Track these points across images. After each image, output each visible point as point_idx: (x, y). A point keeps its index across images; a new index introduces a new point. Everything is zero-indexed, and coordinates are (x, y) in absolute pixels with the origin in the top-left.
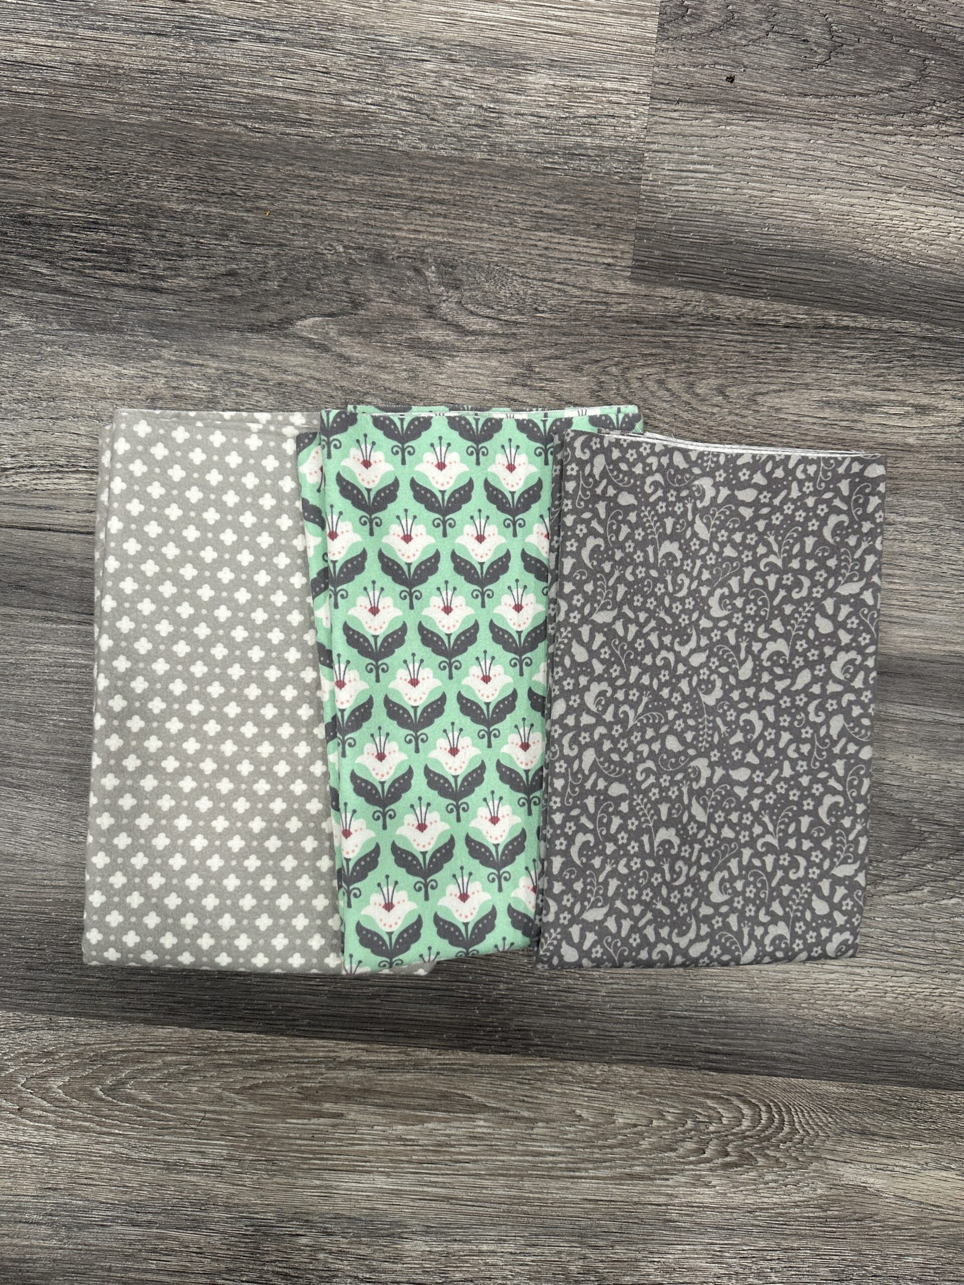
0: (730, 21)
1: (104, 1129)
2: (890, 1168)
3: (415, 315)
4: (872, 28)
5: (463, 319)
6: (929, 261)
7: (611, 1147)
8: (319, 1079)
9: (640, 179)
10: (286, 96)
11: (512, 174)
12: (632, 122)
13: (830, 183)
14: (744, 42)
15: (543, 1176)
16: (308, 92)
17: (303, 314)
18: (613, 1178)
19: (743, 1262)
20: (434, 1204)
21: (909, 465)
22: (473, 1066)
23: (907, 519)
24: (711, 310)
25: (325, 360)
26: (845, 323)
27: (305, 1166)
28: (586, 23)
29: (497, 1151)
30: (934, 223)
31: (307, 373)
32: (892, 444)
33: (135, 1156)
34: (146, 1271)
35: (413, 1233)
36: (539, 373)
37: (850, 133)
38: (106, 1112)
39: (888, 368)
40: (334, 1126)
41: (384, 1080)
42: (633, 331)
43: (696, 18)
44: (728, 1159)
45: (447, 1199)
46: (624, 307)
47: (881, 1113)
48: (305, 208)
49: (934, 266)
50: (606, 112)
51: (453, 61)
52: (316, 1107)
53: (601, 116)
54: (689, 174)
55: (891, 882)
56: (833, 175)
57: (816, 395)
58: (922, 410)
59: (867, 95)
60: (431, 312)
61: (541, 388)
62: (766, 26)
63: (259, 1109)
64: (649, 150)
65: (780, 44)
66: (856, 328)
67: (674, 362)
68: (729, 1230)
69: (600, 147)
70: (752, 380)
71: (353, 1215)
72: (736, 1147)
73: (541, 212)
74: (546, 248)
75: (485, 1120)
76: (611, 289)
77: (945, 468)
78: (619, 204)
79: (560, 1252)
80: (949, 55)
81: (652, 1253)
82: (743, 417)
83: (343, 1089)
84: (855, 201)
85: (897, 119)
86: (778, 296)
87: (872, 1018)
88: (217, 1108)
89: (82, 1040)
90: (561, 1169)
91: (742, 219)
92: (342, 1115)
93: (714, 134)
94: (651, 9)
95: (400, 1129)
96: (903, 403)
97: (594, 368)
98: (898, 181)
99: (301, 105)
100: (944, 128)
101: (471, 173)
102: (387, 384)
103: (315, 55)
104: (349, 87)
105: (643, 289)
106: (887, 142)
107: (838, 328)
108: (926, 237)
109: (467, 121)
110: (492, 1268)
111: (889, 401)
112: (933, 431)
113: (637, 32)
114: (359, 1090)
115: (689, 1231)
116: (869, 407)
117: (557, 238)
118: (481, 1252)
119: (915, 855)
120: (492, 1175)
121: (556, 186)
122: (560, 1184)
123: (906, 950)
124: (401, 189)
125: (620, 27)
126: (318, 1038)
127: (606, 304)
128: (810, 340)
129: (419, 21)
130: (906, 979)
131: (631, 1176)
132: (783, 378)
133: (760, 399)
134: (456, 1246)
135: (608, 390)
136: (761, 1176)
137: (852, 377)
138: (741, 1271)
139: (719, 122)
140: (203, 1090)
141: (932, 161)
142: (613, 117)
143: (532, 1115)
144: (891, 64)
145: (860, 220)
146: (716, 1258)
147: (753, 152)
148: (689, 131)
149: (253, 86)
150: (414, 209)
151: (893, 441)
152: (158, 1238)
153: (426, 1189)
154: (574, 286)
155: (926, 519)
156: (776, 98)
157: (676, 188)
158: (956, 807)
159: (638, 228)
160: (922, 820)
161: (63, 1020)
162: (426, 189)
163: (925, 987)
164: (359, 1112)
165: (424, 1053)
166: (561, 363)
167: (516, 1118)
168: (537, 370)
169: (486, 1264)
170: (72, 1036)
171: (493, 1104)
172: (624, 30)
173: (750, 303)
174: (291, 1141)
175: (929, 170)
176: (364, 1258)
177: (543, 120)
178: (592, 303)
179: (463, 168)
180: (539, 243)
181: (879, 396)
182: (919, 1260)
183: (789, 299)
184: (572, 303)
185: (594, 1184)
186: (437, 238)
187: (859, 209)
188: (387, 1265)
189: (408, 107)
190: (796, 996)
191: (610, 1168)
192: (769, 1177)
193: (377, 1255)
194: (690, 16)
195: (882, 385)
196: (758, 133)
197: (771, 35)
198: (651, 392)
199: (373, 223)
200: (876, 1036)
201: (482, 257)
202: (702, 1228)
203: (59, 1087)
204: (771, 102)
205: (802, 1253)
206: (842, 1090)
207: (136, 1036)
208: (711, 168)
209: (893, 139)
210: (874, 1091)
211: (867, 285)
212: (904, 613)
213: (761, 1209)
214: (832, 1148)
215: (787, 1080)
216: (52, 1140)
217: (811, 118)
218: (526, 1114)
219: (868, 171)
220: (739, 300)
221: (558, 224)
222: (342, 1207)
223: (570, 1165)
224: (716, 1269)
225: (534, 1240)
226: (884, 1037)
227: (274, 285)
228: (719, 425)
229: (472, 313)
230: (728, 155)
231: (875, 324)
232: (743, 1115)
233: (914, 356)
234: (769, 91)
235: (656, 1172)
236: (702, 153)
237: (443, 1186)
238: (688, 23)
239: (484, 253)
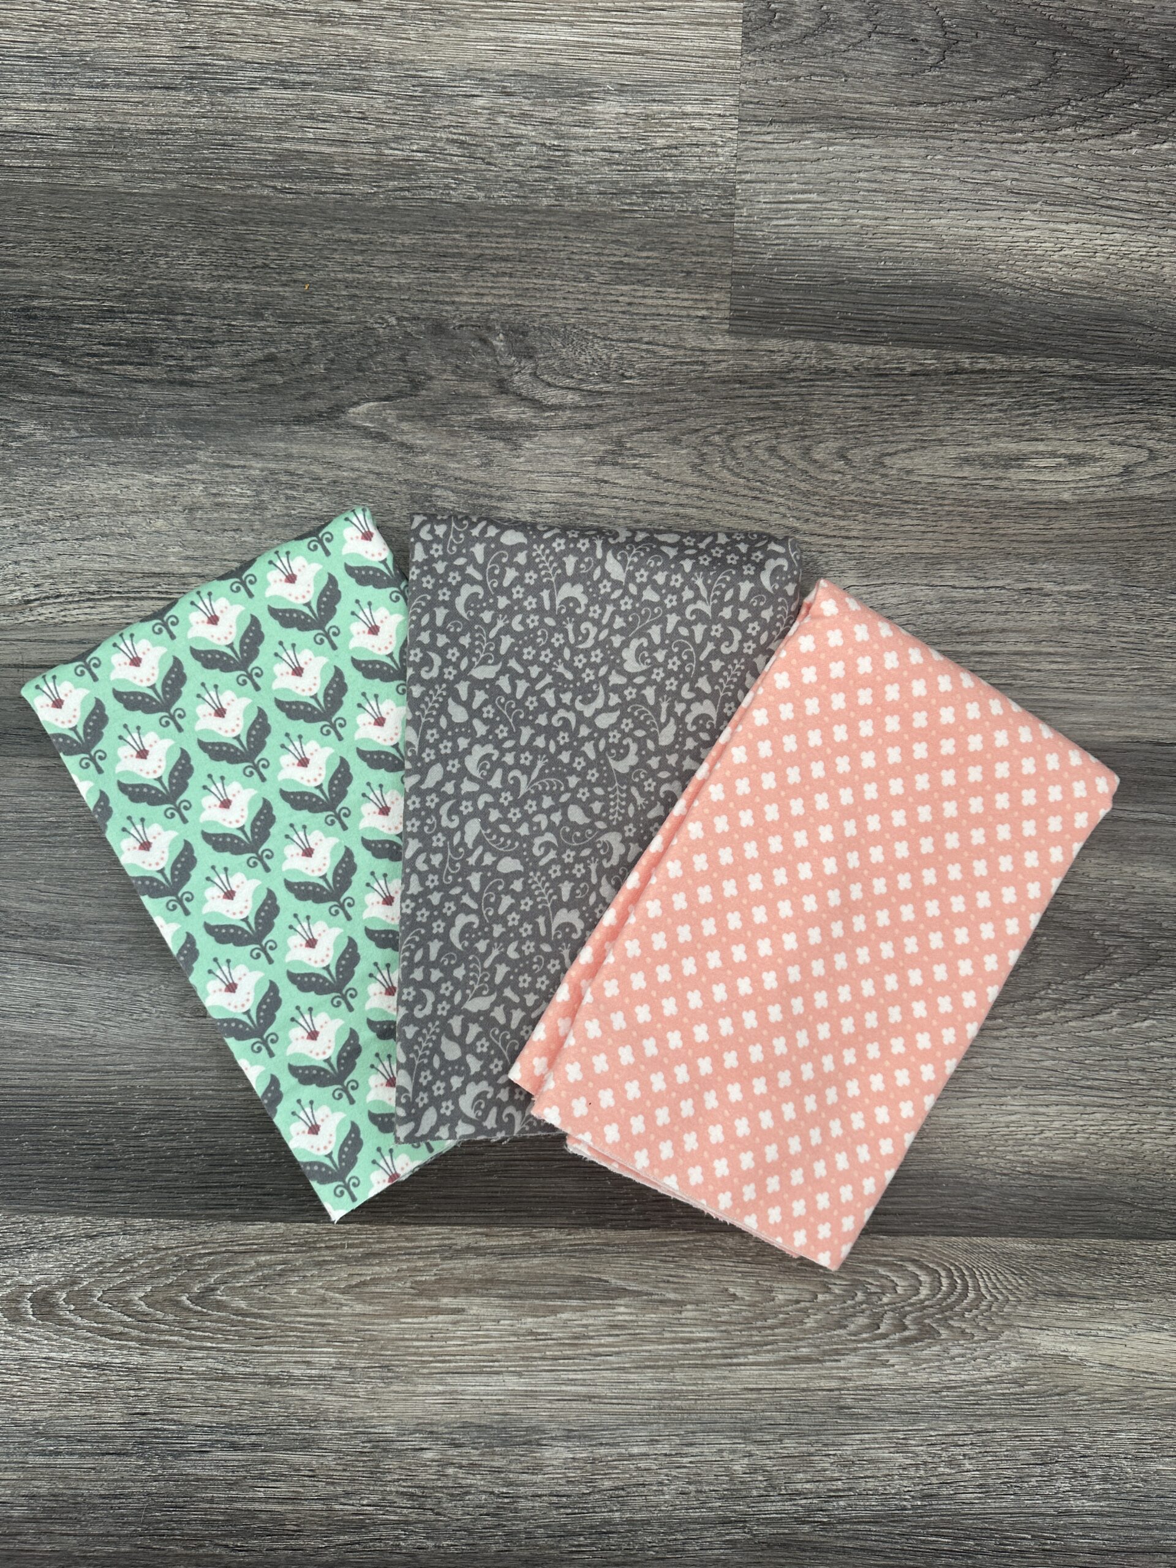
0: (826, 24)
1: (195, 1343)
2: (1094, 1332)
3: (484, 392)
4: (991, 20)
5: (541, 393)
6: (1074, 288)
7: (771, 1328)
8: (435, 1271)
9: (733, 216)
10: (317, 149)
11: (585, 220)
12: (719, 150)
13: (953, 205)
14: (843, 47)
15: (696, 1366)
16: (343, 143)
17: (355, 399)
18: (776, 1363)
19: (932, 1450)
20: (574, 1405)
21: (1066, 525)
22: (608, 1245)
23: (1066, 588)
24: (825, 362)
25: (385, 451)
26: (980, 366)
27: (425, 1371)
28: (658, 37)
29: (642, 1340)
30: (1077, 243)
31: (366, 467)
32: (1044, 503)
33: (232, 1371)
34: (253, 1500)
35: (552, 1438)
36: (631, 449)
37: (973, 144)
38: (196, 1324)
39: (1034, 414)
40: (455, 1323)
41: (506, 1268)
42: (737, 393)
43: (787, 23)
44: (907, 1333)
45: (589, 1398)
46: (724, 365)
47: (1079, 1270)
48: (349, 276)
49: (1080, 293)
50: (688, 141)
51: (509, 94)
52: (433, 1303)
53: (683, 146)
54: (789, 206)
55: (1074, 1006)
56: (956, 194)
57: (953, 452)
58: (1077, 460)
59: (990, 99)
60: (502, 387)
61: (635, 466)
62: (868, 27)
63: (368, 1309)
64: (741, 181)
65: (885, 46)
66: (993, 371)
67: (785, 425)
68: (911, 1414)
69: (684, 182)
70: (877, 439)
71: (483, 1422)
72: (915, 1319)
73: (621, 262)
74: (630, 304)
75: (626, 1306)
76: (708, 346)
77: (1107, 525)
78: (710, 246)
79: (721, 1451)
80: (1083, 44)
81: (826, 1445)
82: (870, 483)
83: (462, 1281)
84: (983, 223)
85: (1027, 124)
86: (902, 341)
87: (1062, 1163)
88: (322, 1311)
89: (162, 1244)
90: (717, 1356)
91: (856, 254)
92: (463, 1310)
93: (815, 157)
94: (732, 16)
95: (529, 1322)
96: (1053, 454)
97: (694, 439)
98: (1032, 196)
99: (337, 158)
100: (1082, 131)
101: (538, 223)
102: (457, 474)
103: (347, 99)
104: (389, 133)
105: (744, 343)
106: (1016, 152)
107: (972, 372)
108: (1069, 260)
109: (529, 163)
110: (645, 1473)
111: (1037, 453)
112: (1090, 483)
113: (718, 44)
114: (480, 1280)
115: (867, 1417)
116: (1016, 461)
117: (641, 290)
118: (632, 1456)
119: (1100, 974)
120: (640, 1367)
121: (637, 231)
122: (717, 1373)
123: (1096, 1083)
124: (457, 247)
125: (698, 40)
126: (430, 1224)
127: (703, 363)
128: (942, 389)
129: (465, 50)
130: (1098, 1116)
131: (798, 1360)
132: (914, 434)
133: (887, 461)
134: (603, 1451)
135: (712, 463)
136: (946, 1350)
137: (992, 429)
138: (929, 1460)
139: (821, 143)
140: (303, 1291)
141: (1070, 169)
142: (697, 145)
143: (679, 1297)
144: (1015, 60)
145: (990, 245)
146: (901, 1447)
147: (862, 175)
148: (786, 155)
149: (280, 139)
150: (474, 269)
151: (1046, 498)
152: (265, 1463)
153: (564, 1388)
154: (664, 345)
155: (1088, 586)
156: (884, 110)
157: (775, 222)
158: (1144, 915)
159: (734, 273)
160: (1105, 933)
161: (139, 1223)
162: (487, 246)
163: (1119, 1125)
164: (482, 1305)
165: (551, 1234)
166: (655, 436)
167: (661, 1302)
168: (628, 445)
169: (638, 1469)
170: (151, 1240)
171: (633, 1286)
172: (704, 44)
173: (869, 350)
174: (407, 1343)
175: (1068, 180)
176: (499, 1470)
177: (617, 155)
178: (687, 363)
179: (527, 217)
180: (621, 299)
181: (1026, 447)
182: (1134, 1435)
183: (914, 343)
184: (664, 365)
185: (755, 1371)
186: (503, 301)
187: (988, 232)
188: (525, 1477)
189: (459, 152)
190: (973, 1143)
191: (773, 1351)
192: (955, 1351)
193: (513, 1467)
194: (778, 21)
195: (1027, 435)
196: (866, 152)
197: (874, 37)
198: (762, 461)
199: (428, 288)
200: (1067, 1182)
201: (557, 319)
202: (883, 1415)
203: (140, 1299)
204: (879, 114)
205: (998, 1436)
206: (1032, 1247)
207: (224, 1236)
208: (814, 197)
209: (1023, 147)
210: (1068, 1246)
211: (1004, 320)
212: (1070, 697)
213: (948, 1388)
214: (1025, 1313)
215: (968, 1239)
216: (136, 1359)
217: (925, 131)
218: (672, 1296)
219: (996, 188)
220: (856, 348)
221: (639, 275)
222: (471, 1414)
223: (727, 1351)
224: (900, 1459)
225: (690, 1438)
226: (1076, 1183)
227: (320, 368)
228: (842, 494)
229: (549, 385)
230: (833, 180)
231: (1015, 364)
232: (920, 1282)
233: (1063, 399)
234: (875, 102)
235: (825, 1353)
236: (802, 180)
237: (584, 1383)
238: (777, 30)
239: (559, 315)
